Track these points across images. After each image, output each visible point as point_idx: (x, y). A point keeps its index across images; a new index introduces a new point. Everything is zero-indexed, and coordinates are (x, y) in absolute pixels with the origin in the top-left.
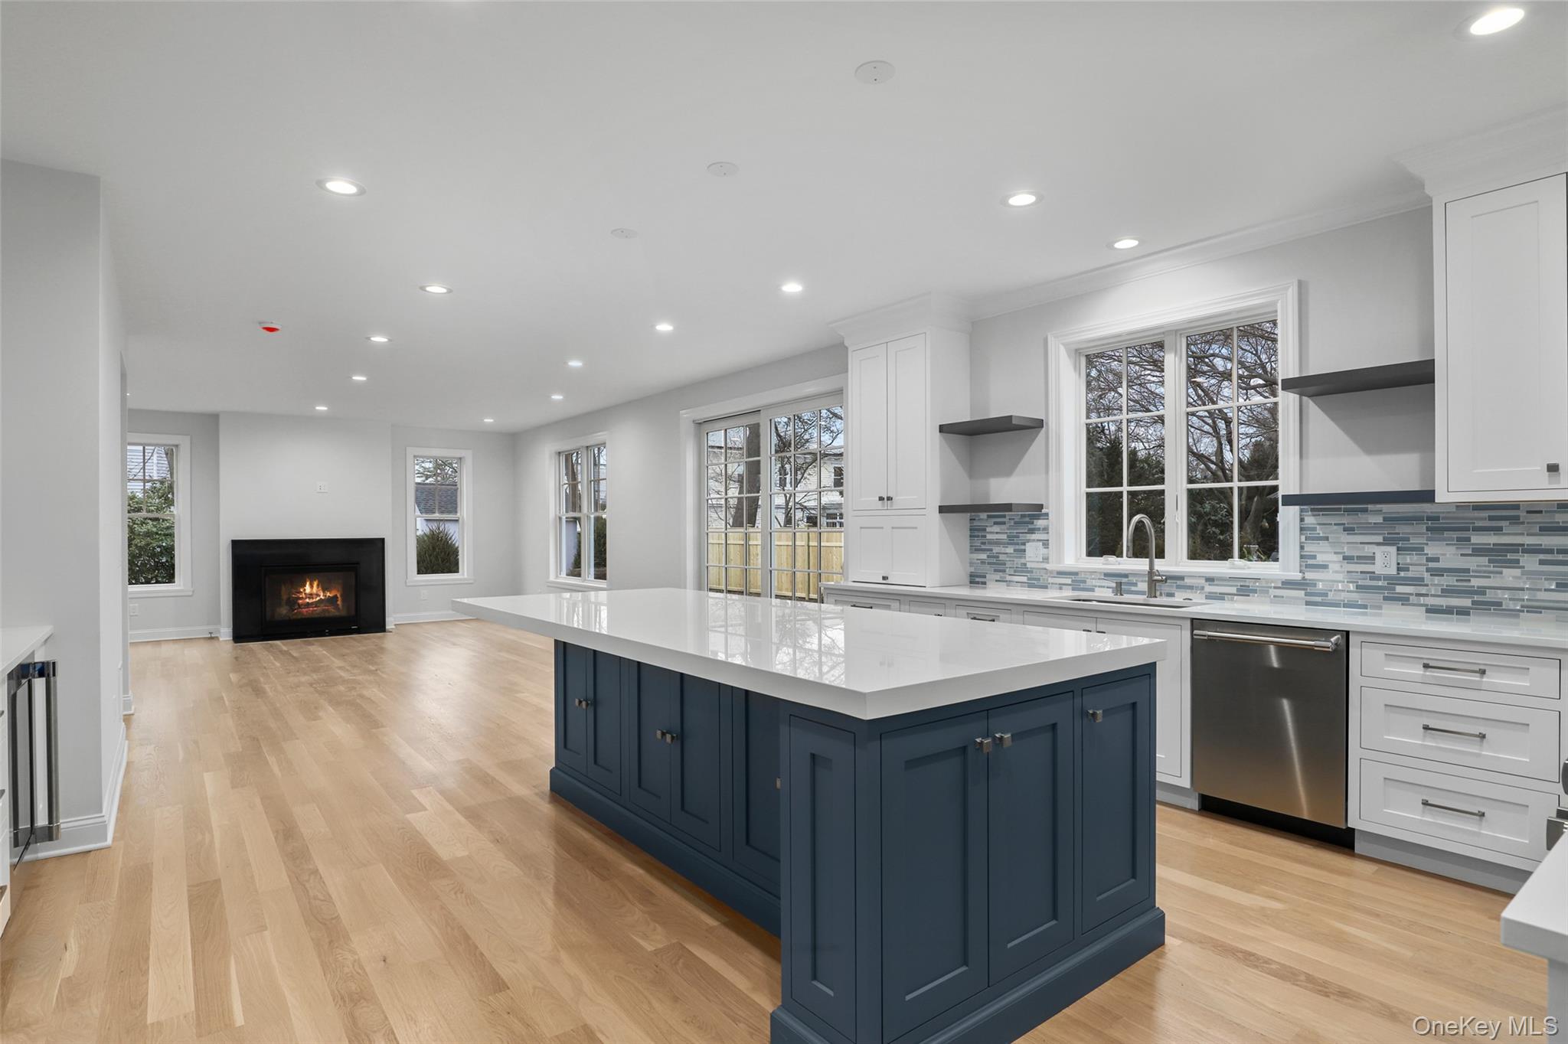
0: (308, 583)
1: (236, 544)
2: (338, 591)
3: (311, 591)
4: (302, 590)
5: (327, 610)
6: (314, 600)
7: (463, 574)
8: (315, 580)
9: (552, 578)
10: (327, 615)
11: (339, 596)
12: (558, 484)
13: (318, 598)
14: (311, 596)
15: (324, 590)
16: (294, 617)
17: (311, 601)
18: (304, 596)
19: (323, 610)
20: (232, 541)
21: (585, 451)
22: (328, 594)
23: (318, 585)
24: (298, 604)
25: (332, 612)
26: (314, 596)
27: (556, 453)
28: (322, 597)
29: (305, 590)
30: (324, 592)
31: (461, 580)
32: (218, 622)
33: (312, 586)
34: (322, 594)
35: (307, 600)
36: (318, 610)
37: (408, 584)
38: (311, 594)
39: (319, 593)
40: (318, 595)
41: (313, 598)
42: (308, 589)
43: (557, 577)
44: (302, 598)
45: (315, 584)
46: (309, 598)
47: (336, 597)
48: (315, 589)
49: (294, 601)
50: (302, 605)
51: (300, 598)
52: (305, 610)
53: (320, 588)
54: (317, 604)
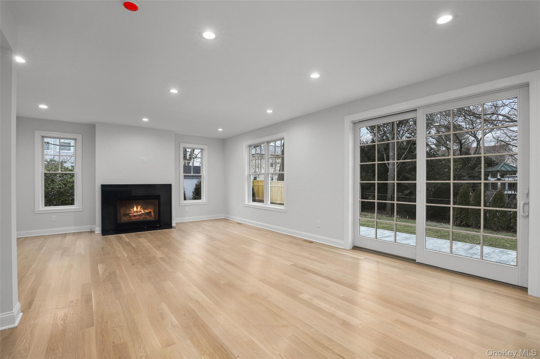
0: (135, 207)
1: (103, 187)
2: (152, 210)
4: (132, 210)
5: (146, 218)
6: (139, 214)
7: (203, 200)
8: (139, 206)
9: (246, 203)
10: (146, 220)
11: (152, 211)
12: (249, 160)
13: (141, 213)
14: (137, 212)
15: (144, 209)
16: (129, 222)
18: (133, 212)
19: (144, 218)
20: (101, 185)
21: (267, 144)
22: (146, 211)
23: (141, 208)
24: (130, 216)
25: (148, 218)
26: (138, 212)
27: (248, 146)
28: (143, 212)
29: (133, 210)
31: (203, 202)
32: (95, 224)
33: (137, 208)
34: (143, 211)
35: (135, 214)
36: (142, 218)
37: (180, 205)
38: (137, 211)
39: (141, 211)
40: (140, 212)
42: (135, 209)
43: (248, 202)
44: (132, 213)
45: (139, 207)
46: (136, 213)
47: (150, 212)
48: (139, 209)
49: (128, 214)
50: (132, 216)
51: (131, 213)
52: (133, 218)
53: (142, 209)
54: (139, 215)
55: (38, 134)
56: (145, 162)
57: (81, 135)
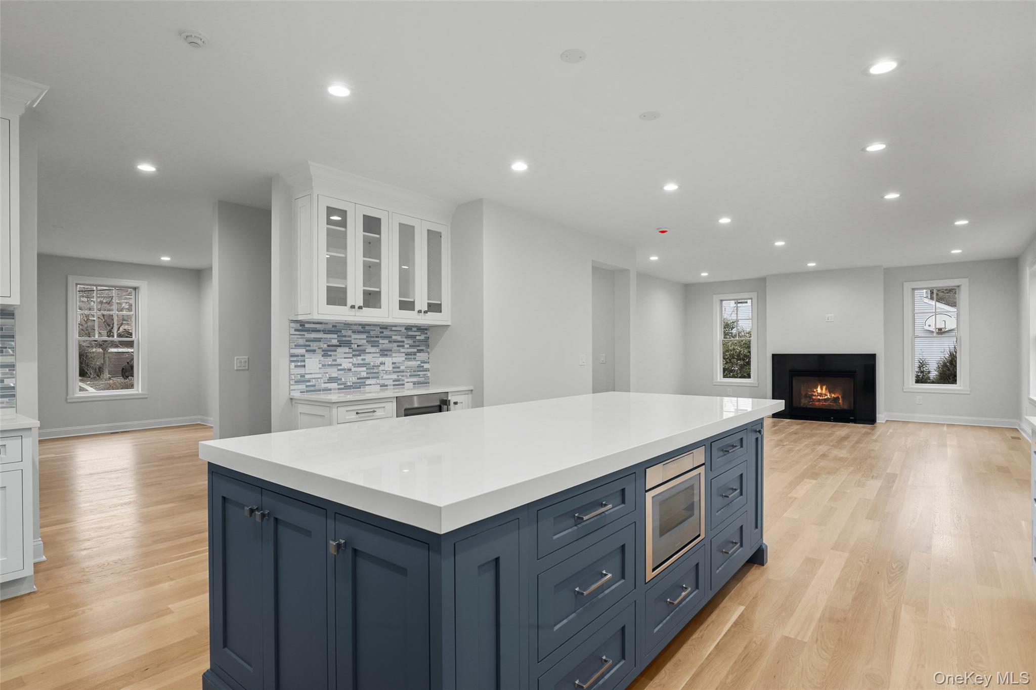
0: (819, 387)
1: (774, 356)
2: (840, 394)
3: (821, 391)
4: (815, 391)
5: (832, 405)
6: (823, 398)
8: (824, 384)
10: (832, 408)
11: (840, 397)
13: (826, 397)
14: (821, 395)
15: (830, 392)
16: (810, 407)
17: (821, 398)
18: (816, 394)
19: (830, 405)
20: (773, 354)
22: (833, 395)
23: (826, 389)
24: (813, 399)
25: (836, 406)
26: (823, 395)
28: (828, 396)
29: (817, 391)
30: (830, 394)
31: (959, 390)
33: (822, 389)
34: (829, 395)
35: (819, 397)
36: (826, 404)
37: (902, 391)
38: (821, 394)
39: (826, 393)
40: (826, 395)
41: (823, 397)
42: (819, 390)
45: (824, 388)
46: (820, 396)
47: (838, 398)
48: (824, 391)
49: (810, 397)
50: (815, 399)
51: (815, 396)
52: (817, 403)
53: (827, 391)
54: (826, 400)
55: (716, 298)
56: (832, 320)
57: (756, 293)
